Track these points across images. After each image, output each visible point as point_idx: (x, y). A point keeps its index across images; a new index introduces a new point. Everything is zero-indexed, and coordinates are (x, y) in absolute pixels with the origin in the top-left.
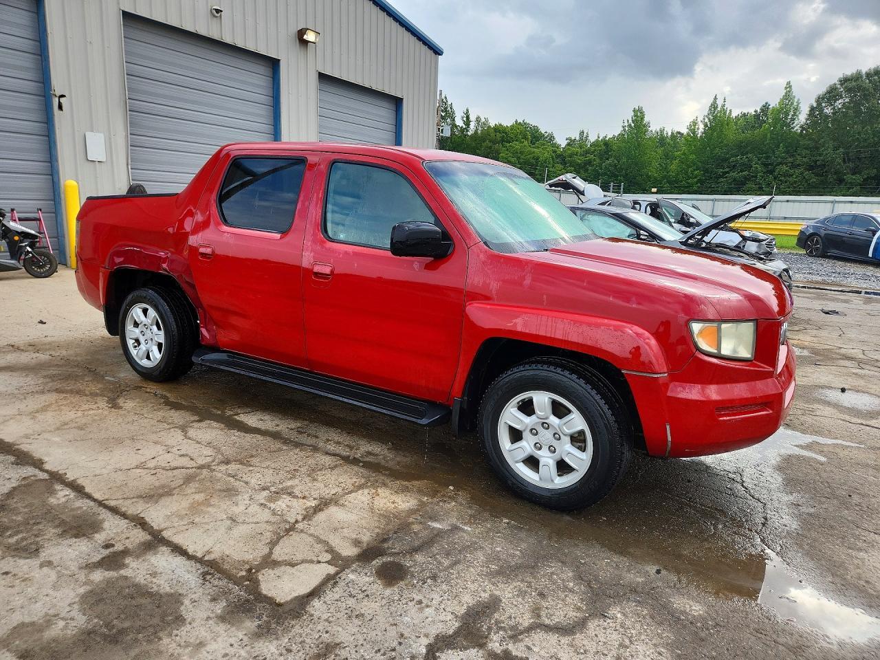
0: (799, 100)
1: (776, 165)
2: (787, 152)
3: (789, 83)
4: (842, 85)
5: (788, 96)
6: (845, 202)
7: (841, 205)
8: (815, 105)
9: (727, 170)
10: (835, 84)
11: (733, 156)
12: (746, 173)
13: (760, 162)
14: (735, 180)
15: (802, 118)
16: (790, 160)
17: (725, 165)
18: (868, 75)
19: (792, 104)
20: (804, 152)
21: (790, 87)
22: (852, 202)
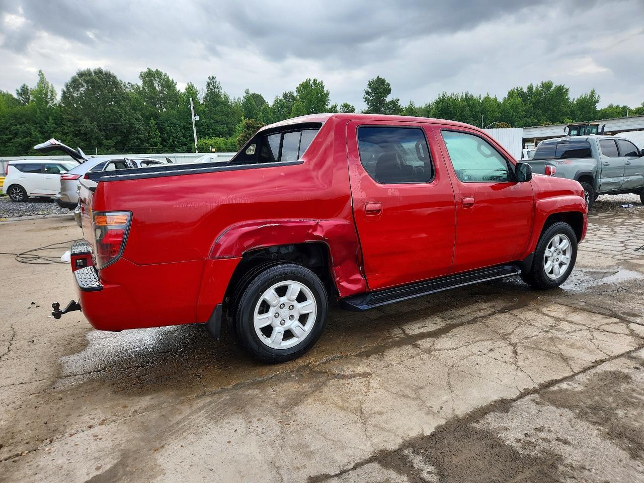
0: (52, 85)
1: (51, 133)
2: (56, 123)
3: (40, 71)
4: (79, 77)
5: (42, 81)
6: (181, 157)
7: (180, 159)
8: (65, 90)
9: (11, 136)
10: (75, 76)
11: (12, 125)
12: (28, 139)
13: (37, 131)
14: (21, 144)
15: (58, 98)
16: (60, 129)
17: (8, 132)
18: (95, 73)
19: (48, 87)
20: (69, 124)
21: (42, 74)
22: (185, 157)
